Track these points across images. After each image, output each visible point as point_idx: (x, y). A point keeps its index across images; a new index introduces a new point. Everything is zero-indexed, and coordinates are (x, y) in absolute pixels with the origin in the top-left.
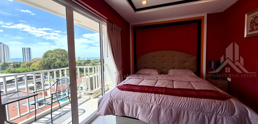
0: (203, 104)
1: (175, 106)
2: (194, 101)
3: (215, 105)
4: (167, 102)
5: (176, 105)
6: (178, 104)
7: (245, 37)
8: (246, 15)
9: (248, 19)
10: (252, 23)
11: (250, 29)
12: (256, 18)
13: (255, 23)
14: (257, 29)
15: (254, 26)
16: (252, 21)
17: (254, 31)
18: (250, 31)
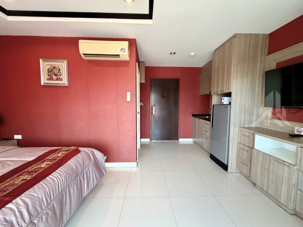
0: (74, 165)
1: (55, 196)
2: (66, 170)
3: (82, 160)
4: (39, 202)
5: (55, 193)
6: (56, 189)
7: (42, 84)
8: (41, 60)
9: (44, 66)
10: (50, 72)
11: (48, 77)
12: (54, 68)
13: (53, 73)
14: (57, 79)
15: (52, 75)
16: (50, 70)
17: (53, 80)
18: (48, 79)
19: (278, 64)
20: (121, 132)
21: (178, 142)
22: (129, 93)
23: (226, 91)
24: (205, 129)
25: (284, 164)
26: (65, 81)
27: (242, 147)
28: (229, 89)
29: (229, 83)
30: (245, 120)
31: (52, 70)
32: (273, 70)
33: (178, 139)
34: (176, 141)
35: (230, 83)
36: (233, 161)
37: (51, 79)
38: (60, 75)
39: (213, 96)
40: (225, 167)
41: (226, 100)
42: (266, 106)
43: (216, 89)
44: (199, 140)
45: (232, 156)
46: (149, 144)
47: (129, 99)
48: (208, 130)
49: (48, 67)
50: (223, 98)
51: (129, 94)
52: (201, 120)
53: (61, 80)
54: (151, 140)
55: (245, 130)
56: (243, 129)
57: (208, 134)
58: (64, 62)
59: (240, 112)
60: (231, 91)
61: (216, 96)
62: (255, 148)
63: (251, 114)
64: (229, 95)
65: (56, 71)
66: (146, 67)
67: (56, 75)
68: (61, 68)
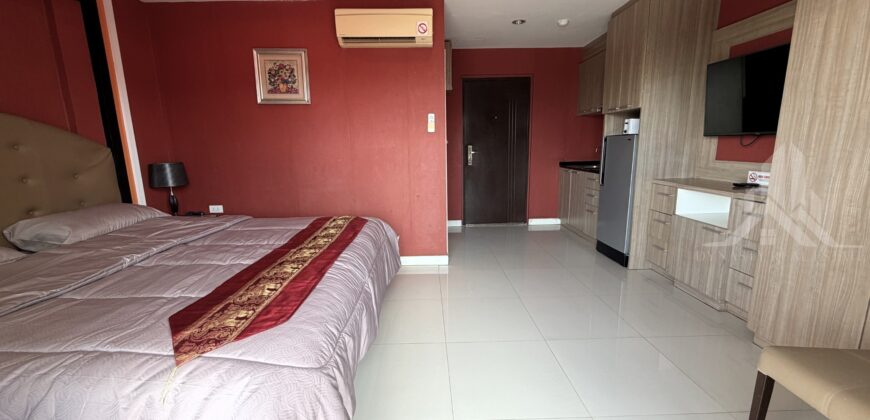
7: (259, 101)
8: (255, 52)
9: (261, 62)
10: (274, 76)
11: (270, 87)
12: (282, 67)
13: (280, 77)
14: (288, 91)
15: (278, 82)
16: (273, 72)
17: (281, 93)
18: (270, 92)
19: (734, 49)
20: (418, 196)
21: (527, 227)
22: (433, 115)
23: (630, 107)
24: (587, 191)
25: (713, 231)
26: (304, 95)
27: (657, 217)
28: (637, 102)
29: (636, 91)
30: (665, 163)
31: (277, 72)
32: (725, 61)
33: (526, 221)
34: (522, 225)
35: (639, 90)
36: (639, 247)
37: (275, 90)
38: (294, 83)
39: (606, 117)
40: (622, 260)
41: (632, 127)
42: (708, 134)
43: (613, 101)
44: (575, 222)
45: (637, 236)
46: (460, 231)
47: (431, 128)
48: (594, 192)
49: (270, 66)
50: (626, 121)
51: (431, 117)
52: (579, 172)
53: (296, 92)
54: (464, 223)
55: (666, 183)
56: (661, 182)
57: (595, 201)
58: (301, 55)
59: (656, 148)
60: (640, 106)
61: (612, 118)
62: (677, 213)
63: (679, 153)
64: (636, 114)
65: (285, 74)
66: (454, 51)
67: (285, 82)
68: (295, 68)
